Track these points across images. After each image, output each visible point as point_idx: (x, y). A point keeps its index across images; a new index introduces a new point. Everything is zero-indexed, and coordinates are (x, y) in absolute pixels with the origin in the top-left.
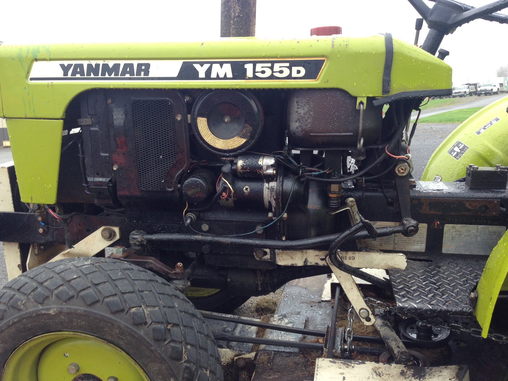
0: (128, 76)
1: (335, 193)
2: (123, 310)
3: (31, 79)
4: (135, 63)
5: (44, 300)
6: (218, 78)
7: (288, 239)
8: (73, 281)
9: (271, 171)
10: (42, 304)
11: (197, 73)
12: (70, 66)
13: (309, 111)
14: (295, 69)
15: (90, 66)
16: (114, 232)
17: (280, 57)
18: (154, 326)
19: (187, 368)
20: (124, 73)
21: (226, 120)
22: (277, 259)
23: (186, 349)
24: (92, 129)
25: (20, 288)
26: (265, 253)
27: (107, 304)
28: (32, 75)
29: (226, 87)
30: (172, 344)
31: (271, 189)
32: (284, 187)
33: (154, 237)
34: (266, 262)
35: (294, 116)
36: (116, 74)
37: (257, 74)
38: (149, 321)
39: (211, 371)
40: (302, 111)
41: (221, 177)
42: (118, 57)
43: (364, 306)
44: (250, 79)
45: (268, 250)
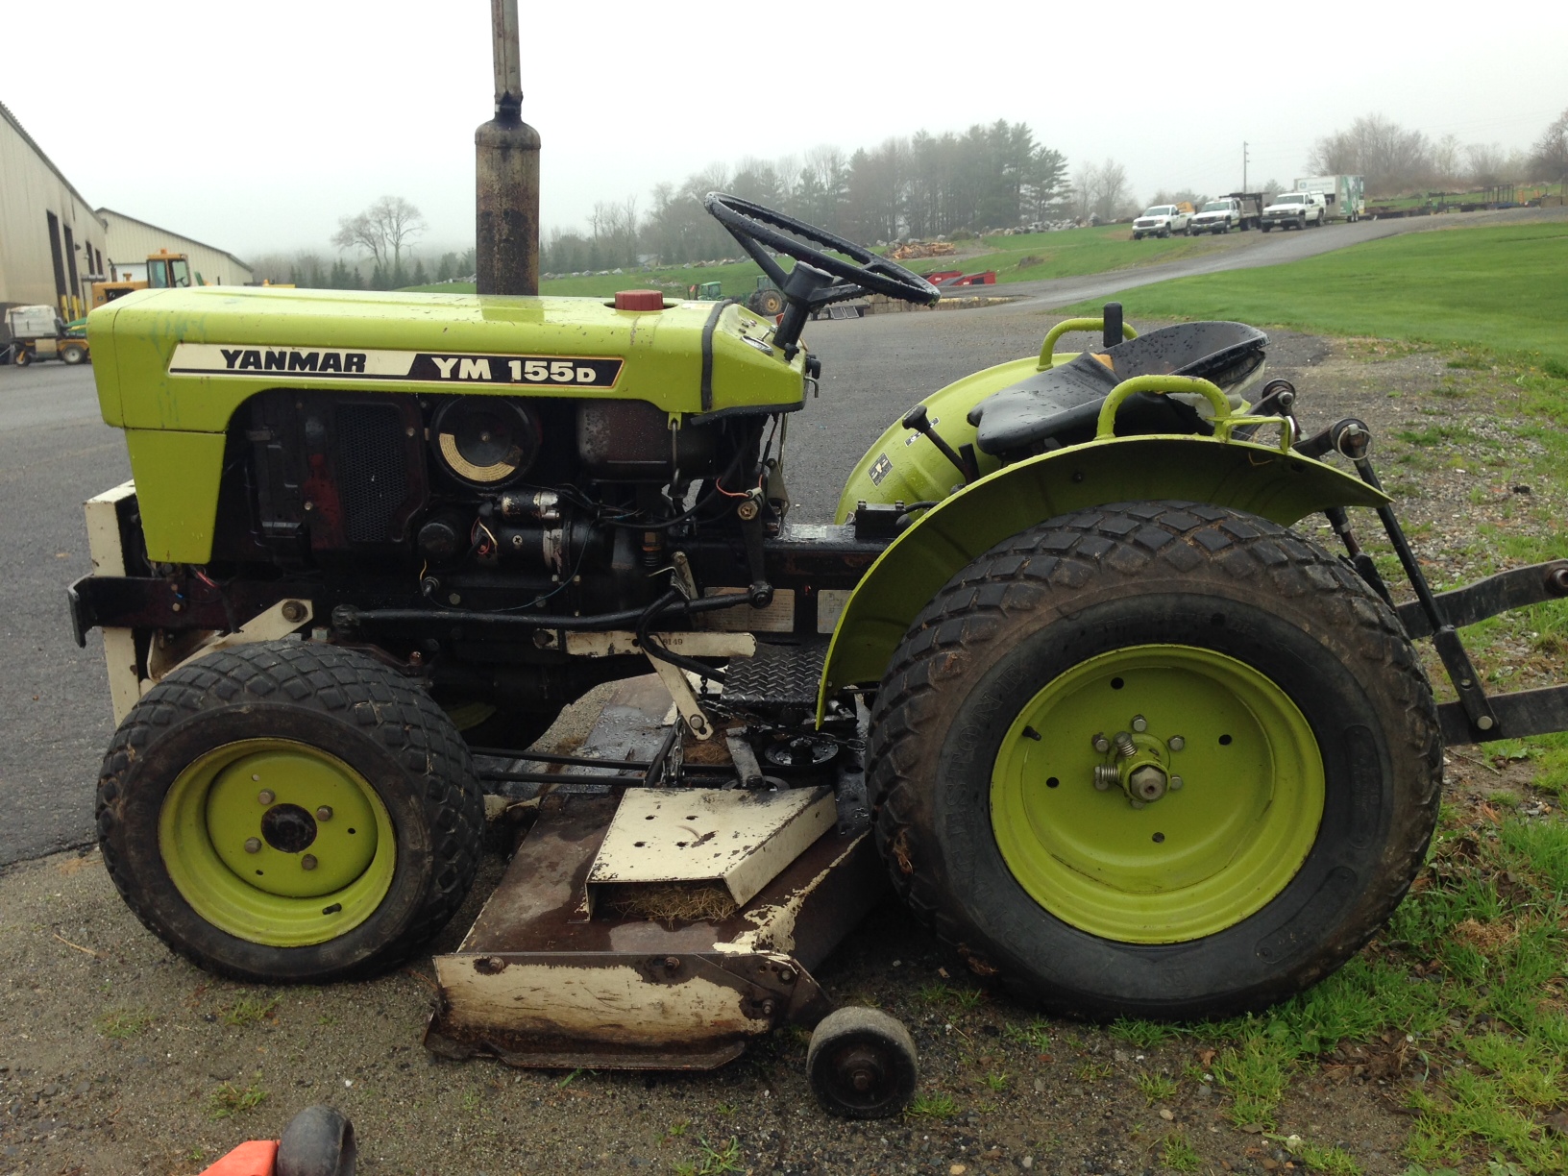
0: (330, 371)
1: (650, 545)
2: (343, 706)
3: (173, 370)
4: (343, 353)
5: (232, 694)
6: (470, 379)
7: (583, 614)
8: (272, 669)
9: (552, 514)
10: (229, 700)
11: (438, 371)
12: (237, 353)
13: (604, 429)
14: (581, 371)
15: (270, 355)
16: (304, 608)
17: (560, 354)
18: (387, 726)
19: (432, 782)
20: (325, 366)
21: (484, 438)
22: (568, 646)
23: (431, 757)
24: (270, 446)
25: (194, 680)
26: (551, 638)
27: (321, 698)
28: (174, 364)
29: (482, 393)
30: (412, 750)
31: (555, 540)
32: (574, 537)
33: (372, 615)
34: (552, 651)
35: (584, 436)
36: (313, 367)
37: (527, 376)
38: (380, 721)
39: (465, 790)
40: (594, 429)
41: (477, 524)
42: (315, 343)
43: (697, 711)
44: (516, 381)
45: (554, 632)
